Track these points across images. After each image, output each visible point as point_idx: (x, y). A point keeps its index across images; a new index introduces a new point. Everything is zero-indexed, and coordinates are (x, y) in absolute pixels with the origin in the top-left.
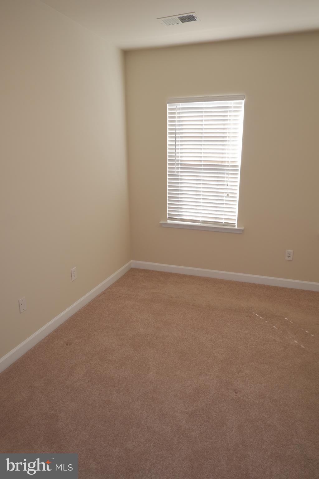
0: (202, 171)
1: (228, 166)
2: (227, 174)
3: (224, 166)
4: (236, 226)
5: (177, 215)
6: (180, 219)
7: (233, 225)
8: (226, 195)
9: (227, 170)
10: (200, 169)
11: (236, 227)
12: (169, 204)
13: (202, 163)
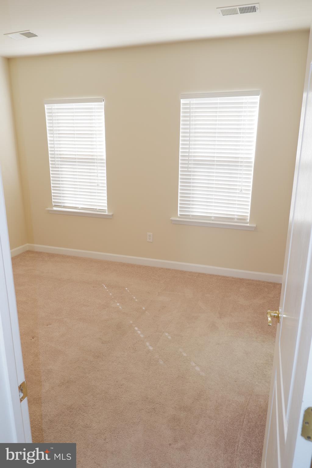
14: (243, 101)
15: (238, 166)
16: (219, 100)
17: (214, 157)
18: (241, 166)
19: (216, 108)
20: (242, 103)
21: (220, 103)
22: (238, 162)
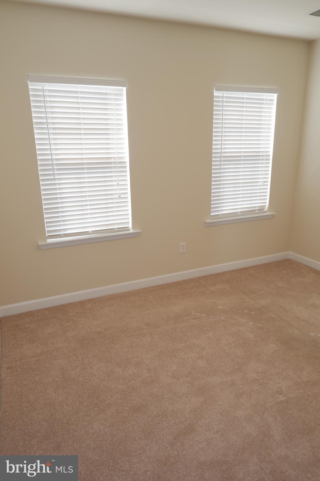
0: (85, 171)
1: (115, 163)
2: (115, 172)
3: (111, 163)
4: (131, 229)
5: (60, 230)
6: (64, 234)
7: (127, 229)
8: (117, 197)
9: (115, 167)
10: (83, 169)
11: (131, 231)
12: (47, 218)
13: (85, 161)
14: (264, 98)
15: (259, 160)
16: (245, 95)
17: (241, 152)
18: (262, 160)
19: (243, 103)
20: (263, 100)
21: (247, 99)
22: (259, 156)
